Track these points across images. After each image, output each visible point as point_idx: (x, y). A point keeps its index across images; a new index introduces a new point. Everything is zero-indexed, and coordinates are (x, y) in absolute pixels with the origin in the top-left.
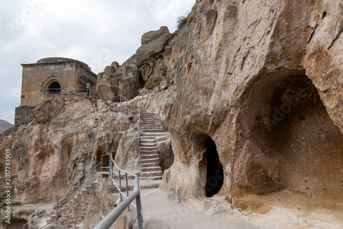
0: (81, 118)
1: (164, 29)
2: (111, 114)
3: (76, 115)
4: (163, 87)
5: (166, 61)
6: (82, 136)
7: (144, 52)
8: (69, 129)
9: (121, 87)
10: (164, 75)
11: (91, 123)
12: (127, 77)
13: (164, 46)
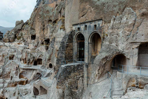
0: (5, 50)
1: (22, 21)
2: (11, 49)
3: (4, 49)
4: (21, 40)
5: (22, 31)
6: (6, 54)
7: (16, 29)
8: (3, 52)
9: (11, 39)
10: (22, 36)
11: (7, 51)
12: (12, 37)
13: (22, 27)
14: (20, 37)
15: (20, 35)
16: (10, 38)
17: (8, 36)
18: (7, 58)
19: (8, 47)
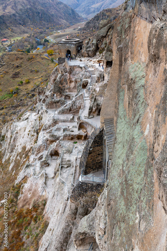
0: (79, 73)
1: (109, 21)
2: (85, 73)
5: (107, 40)
7: (99, 35)
8: (76, 77)
9: (90, 53)
10: (106, 47)
12: (91, 49)
13: (108, 32)
14: (103, 49)
15: (103, 46)
16: (89, 50)
17: (87, 48)
18: (80, 85)
19: (83, 68)
